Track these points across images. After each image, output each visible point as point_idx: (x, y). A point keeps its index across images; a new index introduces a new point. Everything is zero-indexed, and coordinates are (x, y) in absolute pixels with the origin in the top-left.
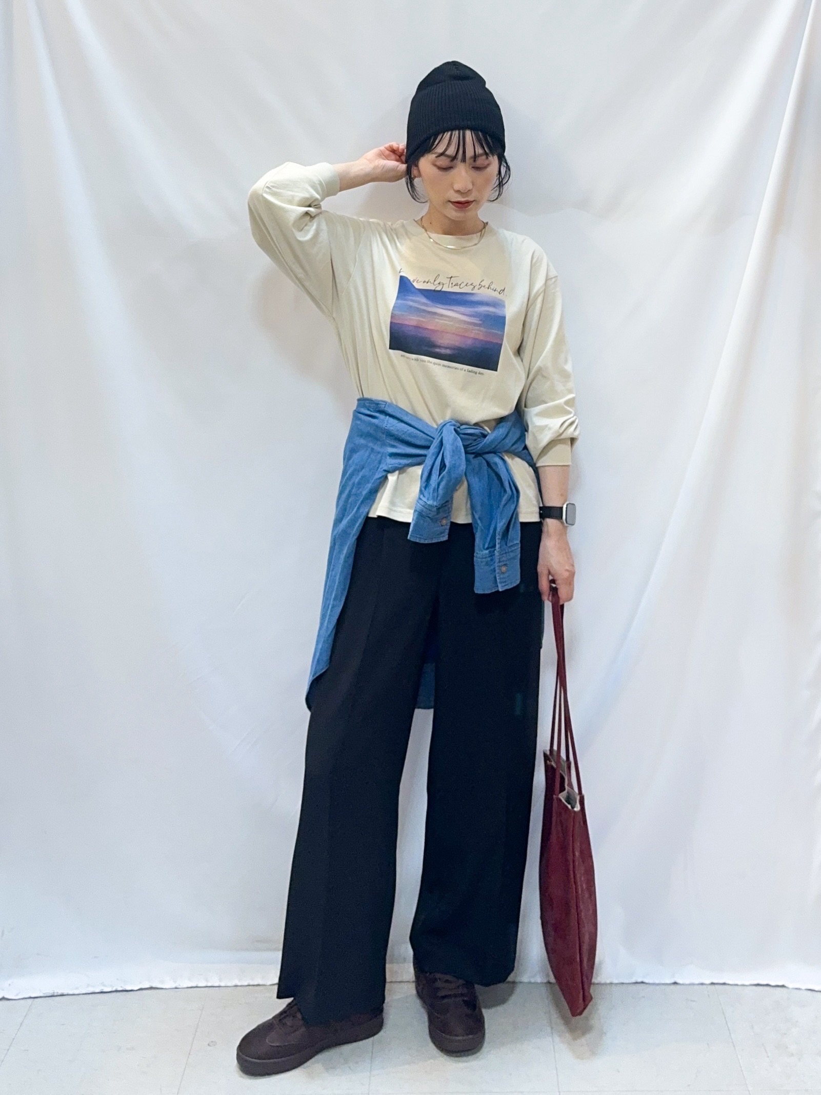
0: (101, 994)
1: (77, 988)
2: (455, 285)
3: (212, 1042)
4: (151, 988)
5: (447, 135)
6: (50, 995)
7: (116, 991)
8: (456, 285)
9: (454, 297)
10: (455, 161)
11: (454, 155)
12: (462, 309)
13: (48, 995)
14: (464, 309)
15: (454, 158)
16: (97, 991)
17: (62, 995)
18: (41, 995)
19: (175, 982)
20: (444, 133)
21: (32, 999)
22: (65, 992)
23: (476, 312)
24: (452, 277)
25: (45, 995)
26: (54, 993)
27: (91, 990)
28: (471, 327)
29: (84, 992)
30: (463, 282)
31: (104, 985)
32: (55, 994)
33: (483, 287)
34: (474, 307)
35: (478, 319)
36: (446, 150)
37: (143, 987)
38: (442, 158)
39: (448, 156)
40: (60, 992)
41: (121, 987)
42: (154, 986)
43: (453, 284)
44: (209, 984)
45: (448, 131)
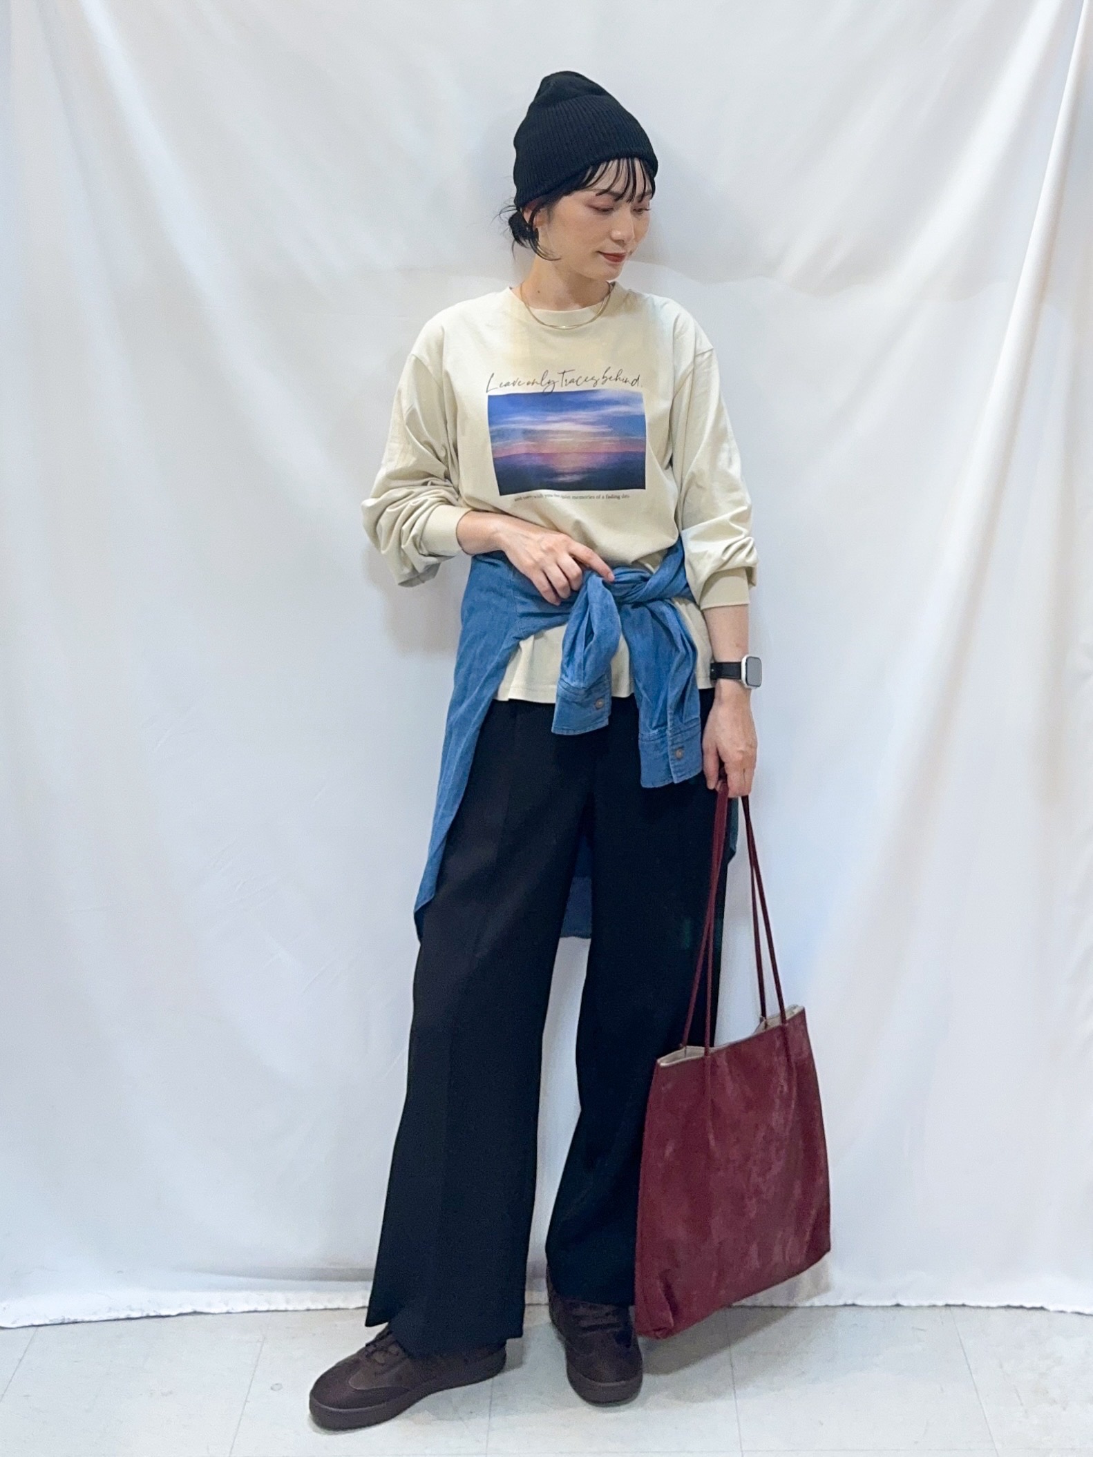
0: (128, 1321)
1: (95, 1313)
2: (570, 382)
3: (277, 1384)
4: (195, 1313)
5: (613, 165)
6: (60, 1322)
7: (148, 1317)
8: (572, 381)
9: (569, 399)
10: (620, 201)
11: (621, 192)
12: (583, 415)
13: (57, 1322)
14: (585, 413)
15: (619, 197)
16: (123, 1316)
17: (76, 1322)
18: (47, 1322)
19: (227, 1304)
20: (608, 162)
21: (35, 1328)
22: (79, 1319)
23: (602, 416)
24: (564, 372)
25: (52, 1323)
26: (64, 1319)
27: (114, 1315)
28: (598, 439)
29: (105, 1318)
30: (581, 377)
31: (132, 1310)
32: (66, 1321)
33: (608, 380)
34: (599, 409)
35: (607, 426)
36: (612, 186)
37: (184, 1311)
38: (605, 196)
39: (613, 194)
40: (72, 1319)
41: (155, 1311)
42: (199, 1310)
43: (568, 381)
44: (273, 1308)
45: (613, 159)
